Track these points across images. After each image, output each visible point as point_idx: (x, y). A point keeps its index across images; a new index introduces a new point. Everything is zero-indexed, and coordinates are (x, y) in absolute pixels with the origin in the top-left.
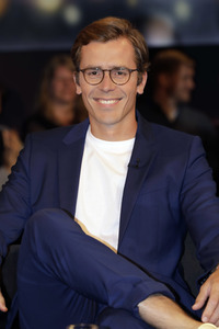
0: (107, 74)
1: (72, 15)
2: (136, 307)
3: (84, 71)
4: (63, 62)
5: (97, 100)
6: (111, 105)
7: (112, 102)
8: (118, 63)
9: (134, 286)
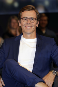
0: (29, 19)
1: (16, 5)
2: (35, 86)
3: (22, 18)
4: (13, 18)
5: (25, 26)
6: (29, 28)
7: (30, 27)
8: (32, 16)
9: (34, 80)
